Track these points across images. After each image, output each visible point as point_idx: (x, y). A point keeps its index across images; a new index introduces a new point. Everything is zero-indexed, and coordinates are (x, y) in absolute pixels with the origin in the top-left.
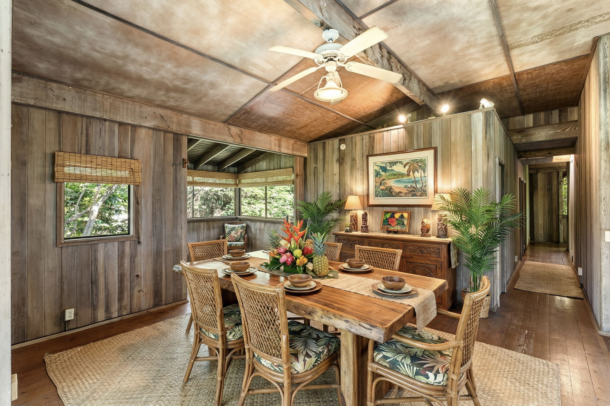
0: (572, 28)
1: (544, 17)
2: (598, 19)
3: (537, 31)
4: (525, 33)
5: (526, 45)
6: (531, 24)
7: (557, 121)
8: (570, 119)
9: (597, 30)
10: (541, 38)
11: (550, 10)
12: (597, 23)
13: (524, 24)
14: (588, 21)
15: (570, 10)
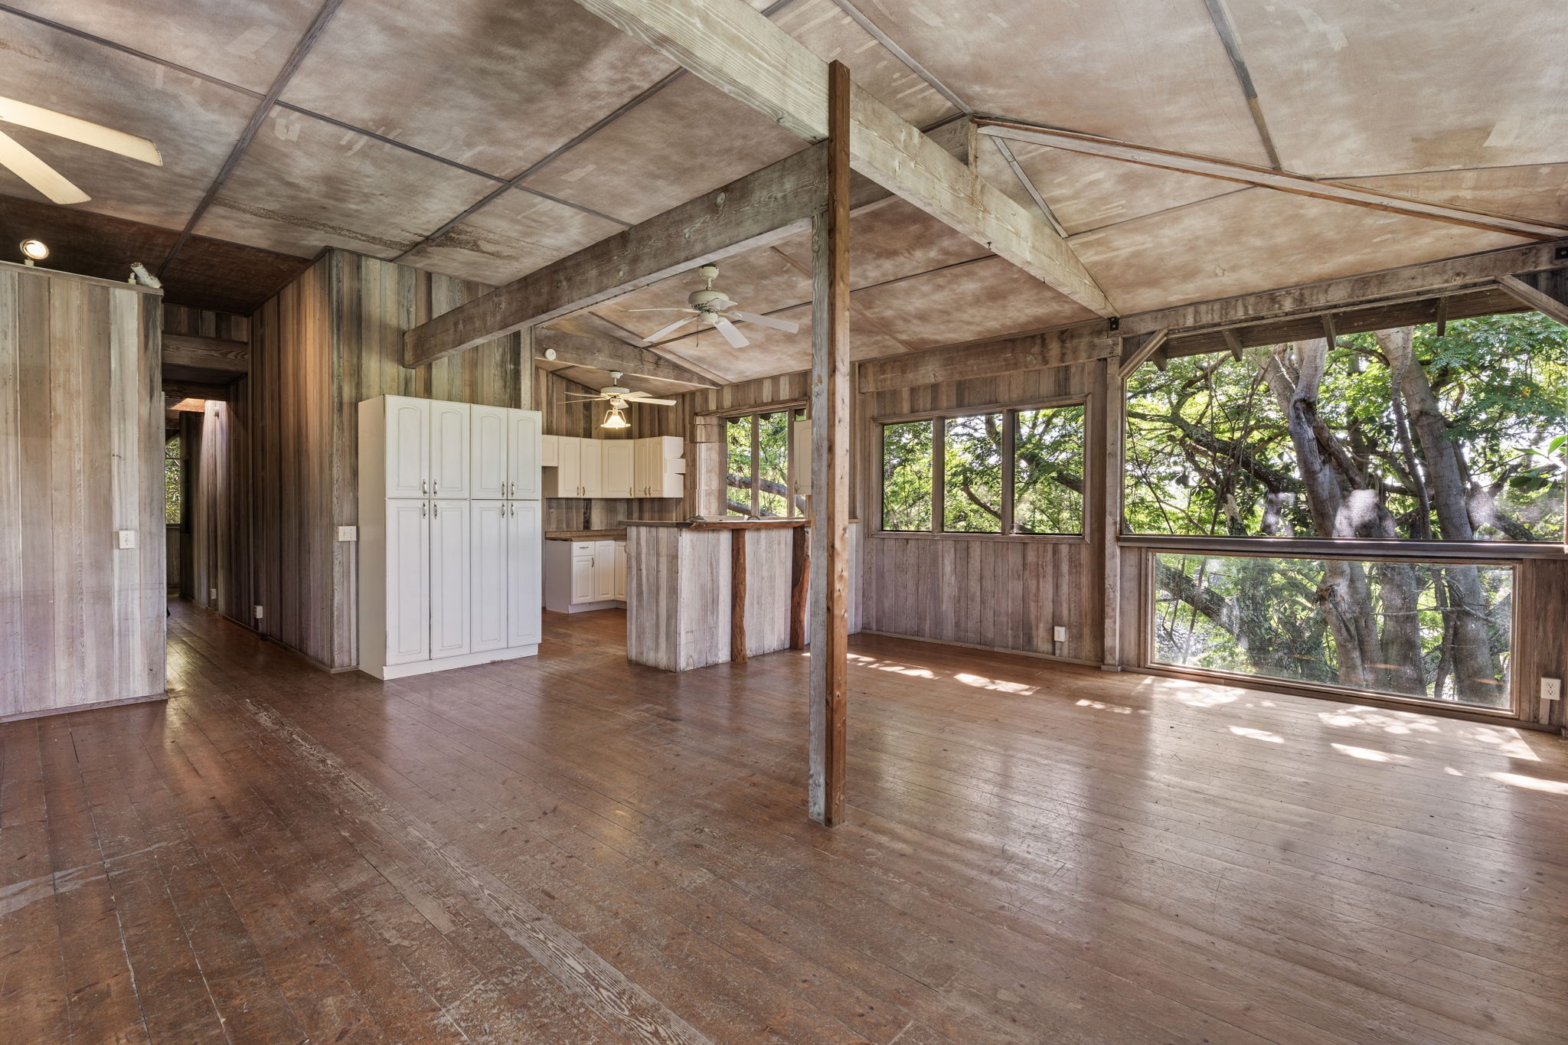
0: (314, 225)
1: (293, 198)
2: (345, 232)
3: (272, 205)
4: (256, 199)
5: (244, 211)
6: (270, 194)
7: (213, 334)
8: (235, 336)
9: (336, 241)
10: (269, 214)
11: (304, 195)
12: (340, 234)
13: (262, 190)
14: (333, 228)
15: (324, 208)
